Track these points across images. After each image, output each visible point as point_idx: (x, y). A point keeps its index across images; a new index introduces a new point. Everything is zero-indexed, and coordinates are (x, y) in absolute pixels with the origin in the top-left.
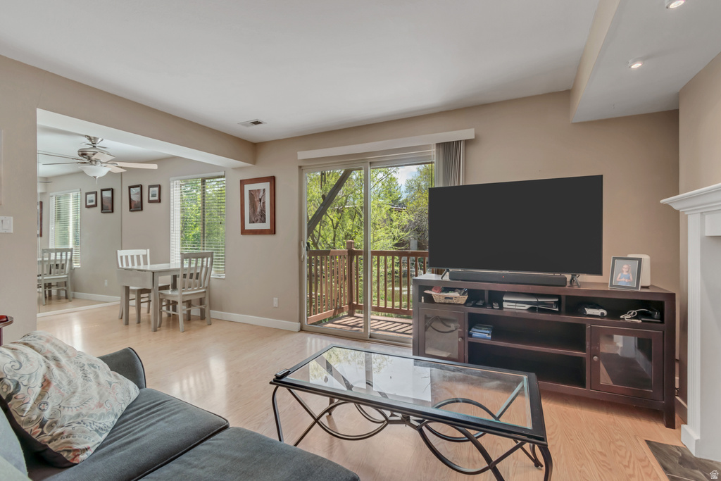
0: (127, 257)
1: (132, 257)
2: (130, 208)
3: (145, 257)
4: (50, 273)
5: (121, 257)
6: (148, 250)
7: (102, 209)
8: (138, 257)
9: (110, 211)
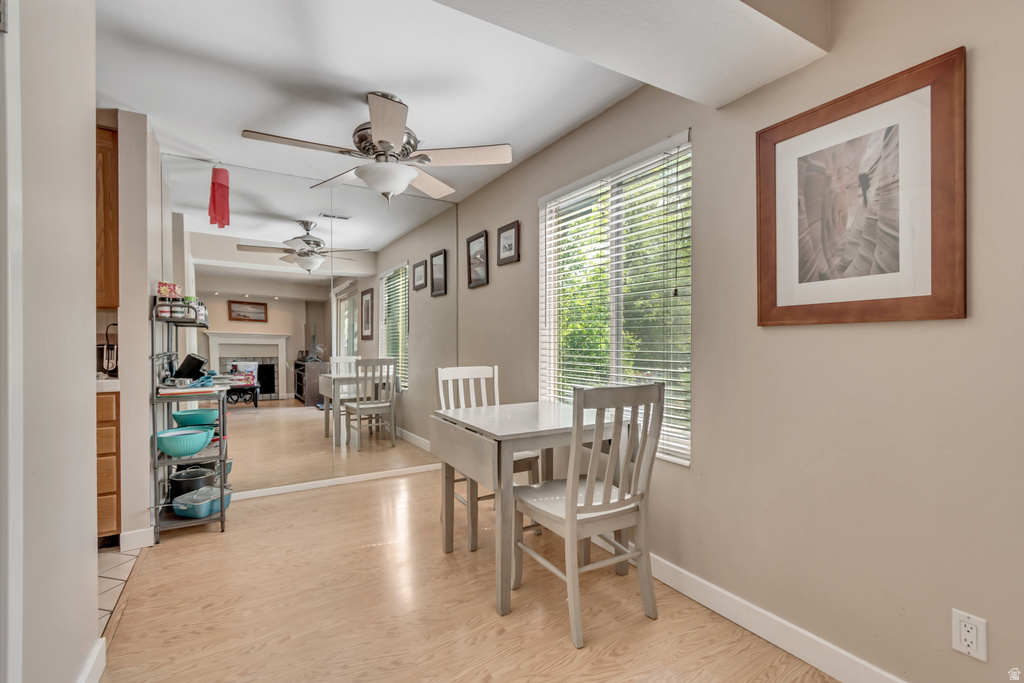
0: (456, 382)
1: (466, 382)
2: (470, 281)
3: (490, 382)
4: (376, 398)
5: (446, 383)
6: (496, 367)
7: (433, 291)
8: (477, 381)
9: (443, 291)
